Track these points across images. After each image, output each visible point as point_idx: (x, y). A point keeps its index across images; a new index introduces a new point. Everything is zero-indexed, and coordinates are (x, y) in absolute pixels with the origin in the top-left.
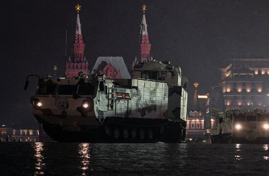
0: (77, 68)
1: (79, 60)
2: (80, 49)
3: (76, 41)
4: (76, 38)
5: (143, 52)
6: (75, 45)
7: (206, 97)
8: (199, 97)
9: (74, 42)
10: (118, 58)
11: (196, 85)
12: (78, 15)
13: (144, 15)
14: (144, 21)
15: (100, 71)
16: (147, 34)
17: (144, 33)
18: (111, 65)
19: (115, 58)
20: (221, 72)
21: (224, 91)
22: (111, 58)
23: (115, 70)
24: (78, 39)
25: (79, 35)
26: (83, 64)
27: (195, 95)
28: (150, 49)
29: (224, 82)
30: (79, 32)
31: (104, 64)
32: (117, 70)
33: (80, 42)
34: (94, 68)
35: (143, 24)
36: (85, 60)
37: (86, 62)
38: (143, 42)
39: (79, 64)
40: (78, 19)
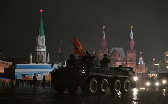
2: (105, 44)
3: (103, 41)
5: (131, 46)
7: (158, 64)
8: (155, 64)
9: (102, 42)
10: (120, 48)
11: (154, 60)
12: (104, 30)
13: (132, 30)
14: (132, 33)
15: (113, 54)
16: (133, 38)
17: (132, 38)
18: (117, 51)
19: (119, 48)
20: (164, 54)
21: (166, 62)
22: (118, 48)
23: (119, 53)
26: (106, 51)
27: (153, 63)
28: (134, 44)
29: (166, 59)
30: (104, 37)
31: (115, 51)
32: (120, 53)
33: (105, 42)
34: (110, 53)
35: (131, 34)
36: (107, 49)
38: (131, 41)
39: (104, 51)
40: (104, 32)
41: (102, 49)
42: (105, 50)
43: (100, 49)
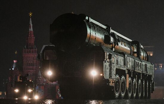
0: (30, 52)
1: (31, 47)
2: (32, 40)
3: (30, 35)
4: (30, 33)
6: (28, 37)
9: (28, 36)
12: (31, 19)
24: (31, 34)
25: (31, 31)
26: (34, 50)
30: (31, 29)
33: (32, 36)
36: (35, 47)
37: (36, 49)
39: (32, 50)
40: (31, 21)
41: (27, 48)
42: (32, 48)
43: (25, 47)
